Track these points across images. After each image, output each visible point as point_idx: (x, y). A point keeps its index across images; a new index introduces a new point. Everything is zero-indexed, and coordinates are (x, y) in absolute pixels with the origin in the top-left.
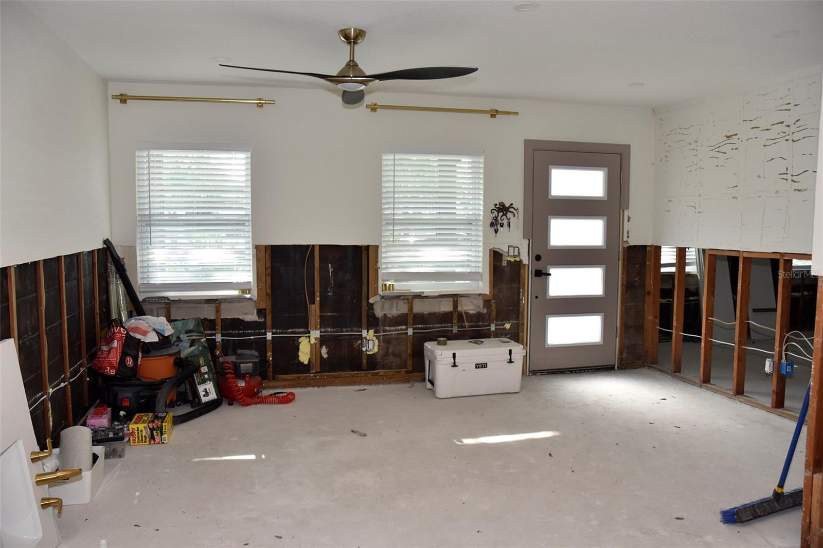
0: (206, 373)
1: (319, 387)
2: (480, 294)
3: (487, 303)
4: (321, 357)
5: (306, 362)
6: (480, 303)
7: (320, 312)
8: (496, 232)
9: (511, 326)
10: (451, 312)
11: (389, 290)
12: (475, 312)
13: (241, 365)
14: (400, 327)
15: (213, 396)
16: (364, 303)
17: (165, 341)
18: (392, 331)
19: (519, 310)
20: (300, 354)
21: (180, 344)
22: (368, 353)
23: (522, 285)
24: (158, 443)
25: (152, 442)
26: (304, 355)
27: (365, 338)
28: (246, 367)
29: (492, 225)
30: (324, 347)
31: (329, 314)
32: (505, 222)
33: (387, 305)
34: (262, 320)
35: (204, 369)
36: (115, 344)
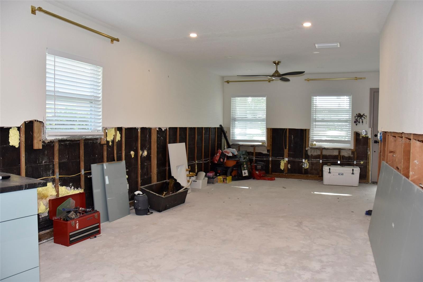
0: (245, 167)
1: (286, 178)
2: (350, 149)
3: (353, 153)
4: (288, 168)
5: (283, 169)
6: (350, 153)
7: (288, 152)
8: (357, 125)
9: (364, 162)
10: (338, 155)
11: (314, 145)
12: (348, 156)
13: (258, 166)
14: (317, 160)
15: (247, 174)
16: (304, 149)
17: (234, 156)
18: (314, 161)
19: (367, 156)
20: (281, 166)
21: (241, 159)
22: (305, 168)
23: (368, 146)
24: (225, 183)
25: (224, 182)
26: (282, 167)
27: (304, 162)
28: (259, 167)
29: (355, 122)
30: (289, 164)
31: (291, 153)
32: (361, 121)
33: (313, 151)
34: (268, 153)
35: (245, 166)
36: (218, 154)
